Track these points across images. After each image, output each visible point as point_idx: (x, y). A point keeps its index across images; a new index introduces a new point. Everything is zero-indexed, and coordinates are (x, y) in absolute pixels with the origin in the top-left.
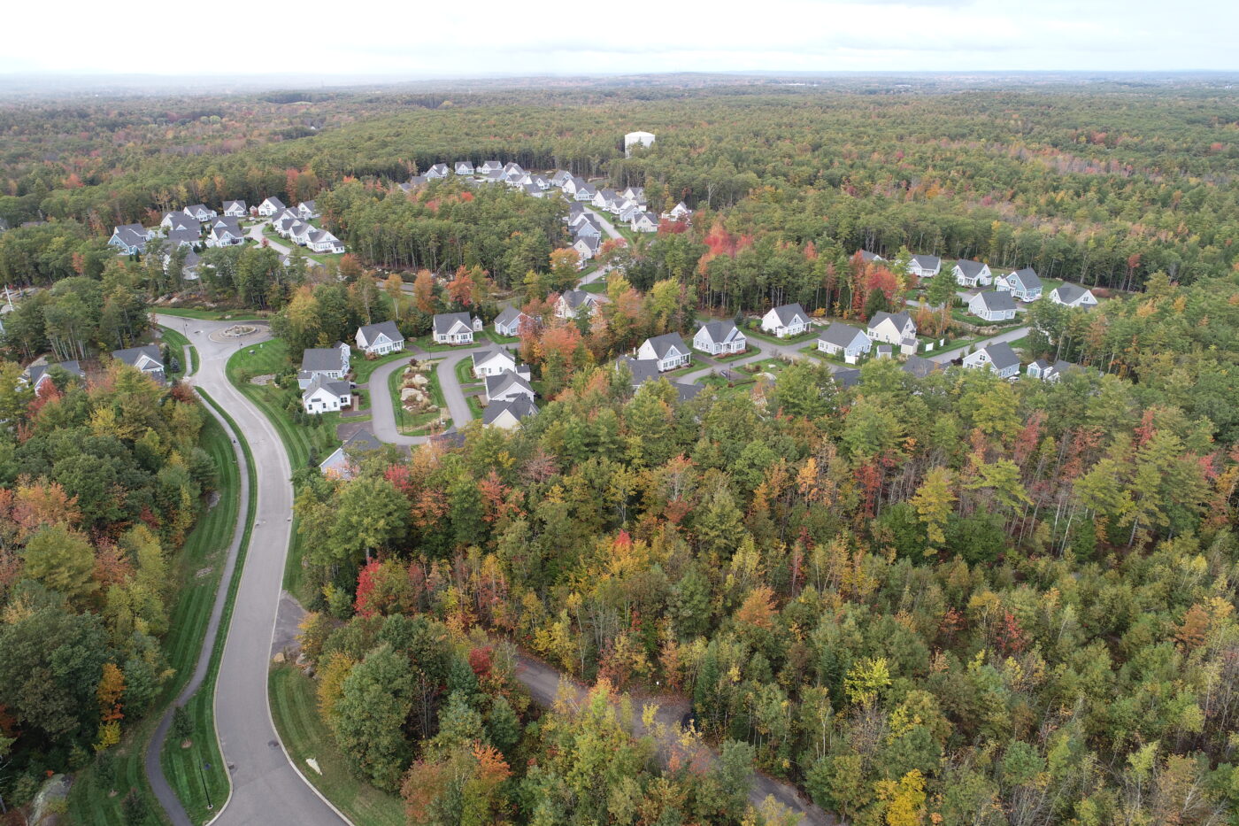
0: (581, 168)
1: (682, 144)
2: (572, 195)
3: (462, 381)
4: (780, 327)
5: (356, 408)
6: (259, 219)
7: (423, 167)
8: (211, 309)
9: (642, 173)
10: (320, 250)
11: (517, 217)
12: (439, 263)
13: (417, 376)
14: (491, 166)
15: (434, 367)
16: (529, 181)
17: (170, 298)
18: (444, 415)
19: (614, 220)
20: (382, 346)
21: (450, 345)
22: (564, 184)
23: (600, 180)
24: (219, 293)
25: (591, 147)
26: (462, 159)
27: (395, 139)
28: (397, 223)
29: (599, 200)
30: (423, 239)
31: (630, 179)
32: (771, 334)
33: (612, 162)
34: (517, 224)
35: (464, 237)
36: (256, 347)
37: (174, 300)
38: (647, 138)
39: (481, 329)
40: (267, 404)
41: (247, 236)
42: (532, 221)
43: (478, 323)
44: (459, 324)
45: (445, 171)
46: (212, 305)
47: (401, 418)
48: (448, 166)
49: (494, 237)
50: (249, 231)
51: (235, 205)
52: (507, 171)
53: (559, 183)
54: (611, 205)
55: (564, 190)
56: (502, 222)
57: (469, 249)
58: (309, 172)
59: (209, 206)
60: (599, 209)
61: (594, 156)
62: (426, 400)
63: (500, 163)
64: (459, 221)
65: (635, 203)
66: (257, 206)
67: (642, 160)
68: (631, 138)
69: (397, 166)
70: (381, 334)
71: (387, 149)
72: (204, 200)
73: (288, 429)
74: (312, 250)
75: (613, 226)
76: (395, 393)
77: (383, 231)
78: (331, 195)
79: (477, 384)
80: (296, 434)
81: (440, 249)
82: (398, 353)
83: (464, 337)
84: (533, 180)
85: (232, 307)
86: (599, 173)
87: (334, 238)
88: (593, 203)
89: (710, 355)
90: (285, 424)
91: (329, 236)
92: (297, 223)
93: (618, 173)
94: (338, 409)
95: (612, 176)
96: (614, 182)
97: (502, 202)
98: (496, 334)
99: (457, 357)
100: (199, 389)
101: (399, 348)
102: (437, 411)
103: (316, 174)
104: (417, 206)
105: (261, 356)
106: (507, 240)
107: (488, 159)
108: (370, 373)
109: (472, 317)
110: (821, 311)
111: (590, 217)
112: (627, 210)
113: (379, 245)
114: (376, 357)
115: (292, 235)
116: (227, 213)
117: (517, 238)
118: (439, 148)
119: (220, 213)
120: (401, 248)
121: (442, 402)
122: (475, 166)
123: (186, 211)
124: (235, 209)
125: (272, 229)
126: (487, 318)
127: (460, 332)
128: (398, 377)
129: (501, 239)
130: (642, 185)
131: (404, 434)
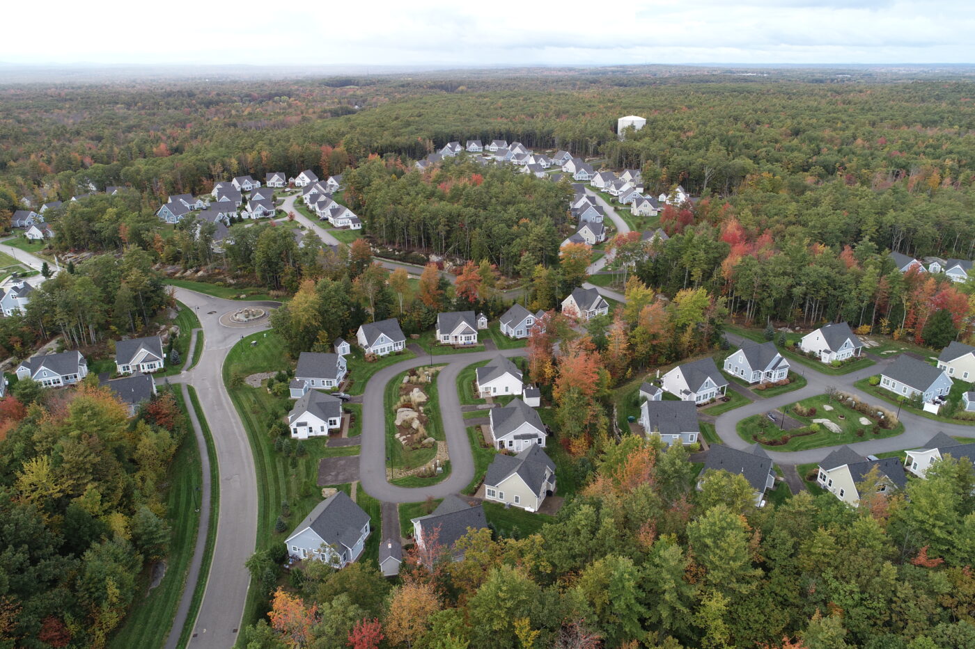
0: (579, 149)
1: (671, 128)
2: (572, 175)
3: (464, 401)
4: (826, 351)
5: (345, 435)
6: (294, 190)
7: (439, 145)
8: (230, 285)
9: (638, 156)
10: (339, 225)
11: (527, 203)
12: (447, 246)
13: (416, 390)
14: (498, 145)
15: (435, 376)
16: (532, 161)
17: (197, 271)
18: (440, 456)
19: (614, 202)
20: (382, 346)
21: (453, 346)
22: (564, 164)
23: (596, 160)
24: (241, 269)
25: (590, 129)
26: (472, 138)
27: (417, 119)
28: (410, 205)
29: (598, 181)
30: (434, 222)
31: (626, 161)
32: (813, 358)
33: (609, 144)
34: (525, 210)
35: (473, 222)
36: (258, 336)
37: (200, 273)
38: (638, 121)
39: (485, 326)
40: (253, 418)
41: (279, 208)
42: (539, 207)
43: (483, 322)
44: (464, 325)
45: (458, 149)
46: (231, 281)
47: (393, 455)
48: (461, 144)
49: (503, 225)
50: (282, 202)
51: (276, 177)
52: (512, 149)
53: (560, 162)
54: (610, 186)
55: (564, 170)
56: (511, 209)
57: (477, 237)
58: (341, 149)
59: (255, 177)
60: (597, 190)
61: (591, 138)
62: (422, 430)
63: (506, 143)
64: (468, 206)
65: (633, 184)
66: (295, 177)
67: (638, 144)
68: (624, 122)
69: (417, 144)
70: (382, 335)
71: (410, 128)
72: (252, 171)
73: (267, 459)
74: (332, 225)
75: (613, 208)
76: (390, 413)
77: (395, 213)
78: (355, 172)
79: (480, 407)
80: (274, 467)
81: (449, 233)
82: (398, 354)
83: (469, 338)
84: (536, 159)
85: (249, 284)
86: (596, 153)
87: (352, 215)
88: (592, 184)
89: (747, 384)
90: (266, 452)
91: (348, 213)
92: (322, 198)
93: (616, 154)
94: (325, 433)
95: (609, 158)
96: (611, 163)
97: (510, 187)
98: (501, 334)
99: (459, 363)
100: (191, 390)
101: (400, 348)
102: (434, 446)
103: (347, 150)
104: (430, 188)
105: (262, 347)
106: (515, 227)
107: (496, 139)
108: (366, 381)
109: (477, 313)
110: (865, 328)
111: (592, 199)
112: (627, 193)
113: (391, 226)
114: (376, 359)
115: (317, 209)
116: (269, 184)
117: (526, 226)
118: (453, 128)
119: (263, 183)
120: (412, 231)
121: (440, 434)
122: (484, 145)
123: (235, 182)
124: (275, 180)
125: (301, 202)
126: (492, 314)
127: (463, 333)
128: (395, 388)
129: (509, 226)
130: (638, 167)
131: (394, 482)
